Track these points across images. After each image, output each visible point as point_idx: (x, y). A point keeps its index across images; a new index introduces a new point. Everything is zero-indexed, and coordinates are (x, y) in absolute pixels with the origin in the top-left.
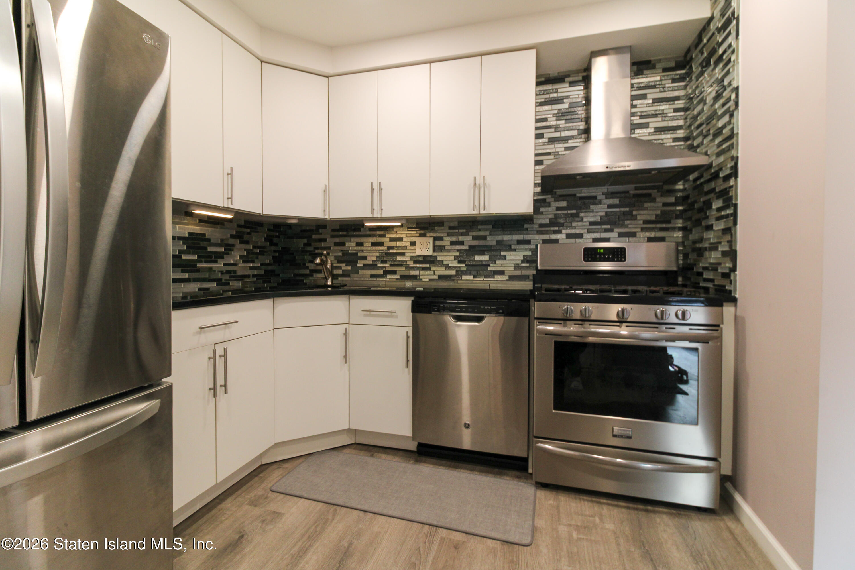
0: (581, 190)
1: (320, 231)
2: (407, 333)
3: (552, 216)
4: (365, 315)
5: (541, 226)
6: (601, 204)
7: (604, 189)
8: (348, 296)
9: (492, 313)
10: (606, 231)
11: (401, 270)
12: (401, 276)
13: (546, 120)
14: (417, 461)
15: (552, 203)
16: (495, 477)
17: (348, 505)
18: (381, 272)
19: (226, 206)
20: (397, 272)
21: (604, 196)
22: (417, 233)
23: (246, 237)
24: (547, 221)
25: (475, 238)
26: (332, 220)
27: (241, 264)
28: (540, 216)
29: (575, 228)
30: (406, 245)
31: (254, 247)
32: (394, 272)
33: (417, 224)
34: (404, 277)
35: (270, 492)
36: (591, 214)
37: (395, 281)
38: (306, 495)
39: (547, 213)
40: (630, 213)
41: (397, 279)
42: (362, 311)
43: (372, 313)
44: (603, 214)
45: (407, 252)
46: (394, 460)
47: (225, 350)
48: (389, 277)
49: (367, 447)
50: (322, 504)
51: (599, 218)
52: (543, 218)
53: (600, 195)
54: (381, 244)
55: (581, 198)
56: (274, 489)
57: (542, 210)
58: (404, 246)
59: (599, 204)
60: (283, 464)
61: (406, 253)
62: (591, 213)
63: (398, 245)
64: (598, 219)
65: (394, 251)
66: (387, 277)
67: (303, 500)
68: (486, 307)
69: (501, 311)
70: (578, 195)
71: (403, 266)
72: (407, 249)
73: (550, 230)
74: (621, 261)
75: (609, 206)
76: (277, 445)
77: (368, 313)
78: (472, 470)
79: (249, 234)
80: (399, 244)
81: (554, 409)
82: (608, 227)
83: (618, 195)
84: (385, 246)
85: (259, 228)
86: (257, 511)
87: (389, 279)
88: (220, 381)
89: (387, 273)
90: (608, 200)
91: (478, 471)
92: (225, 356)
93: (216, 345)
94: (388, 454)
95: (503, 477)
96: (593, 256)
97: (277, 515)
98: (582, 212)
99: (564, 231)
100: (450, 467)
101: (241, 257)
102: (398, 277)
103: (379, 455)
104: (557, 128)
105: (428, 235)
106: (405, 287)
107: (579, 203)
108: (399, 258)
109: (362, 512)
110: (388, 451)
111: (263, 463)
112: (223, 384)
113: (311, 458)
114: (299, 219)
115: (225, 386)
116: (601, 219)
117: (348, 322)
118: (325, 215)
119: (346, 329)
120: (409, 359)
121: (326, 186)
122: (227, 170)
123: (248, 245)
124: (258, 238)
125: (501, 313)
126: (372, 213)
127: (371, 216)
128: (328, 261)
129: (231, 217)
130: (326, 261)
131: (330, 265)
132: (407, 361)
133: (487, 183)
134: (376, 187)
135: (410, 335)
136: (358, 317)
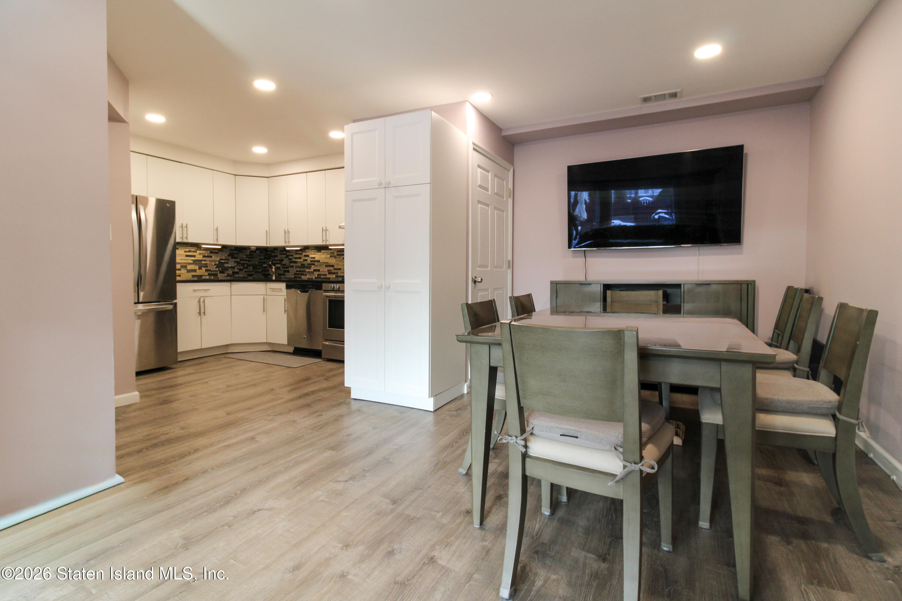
1: (275, 251)
2: (285, 298)
4: (272, 291)
8: (265, 282)
9: (311, 288)
14: (290, 355)
17: (247, 360)
19: (215, 243)
23: (235, 256)
26: (271, 246)
31: (241, 260)
38: (235, 358)
42: (270, 289)
43: (274, 290)
47: (204, 299)
49: (275, 352)
56: (226, 356)
60: (236, 353)
68: (309, 286)
76: (232, 345)
77: (273, 290)
79: (237, 254)
81: (328, 328)
88: (202, 311)
92: (204, 302)
93: (201, 297)
110: (281, 352)
111: (228, 352)
112: (204, 312)
113: (249, 352)
114: (256, 246)
115: (204, 313)
117: (266, 294)
118: (267, 244)
119: (264, 297)
120: (286, 310)
121: (267, 231)
122: (215, 228)
123: (237, 259)
124: (242, 256)
125: (313, 289)
126: (285, 244)
127: (285, 245)
128: (272, 267)
129: (220, 247)
130: (272, 268)
131: (274, 269)
132: (285, 311)
133: (328, 229)
134: (286, 231)
135: (286, 299)
136: (269, 292)
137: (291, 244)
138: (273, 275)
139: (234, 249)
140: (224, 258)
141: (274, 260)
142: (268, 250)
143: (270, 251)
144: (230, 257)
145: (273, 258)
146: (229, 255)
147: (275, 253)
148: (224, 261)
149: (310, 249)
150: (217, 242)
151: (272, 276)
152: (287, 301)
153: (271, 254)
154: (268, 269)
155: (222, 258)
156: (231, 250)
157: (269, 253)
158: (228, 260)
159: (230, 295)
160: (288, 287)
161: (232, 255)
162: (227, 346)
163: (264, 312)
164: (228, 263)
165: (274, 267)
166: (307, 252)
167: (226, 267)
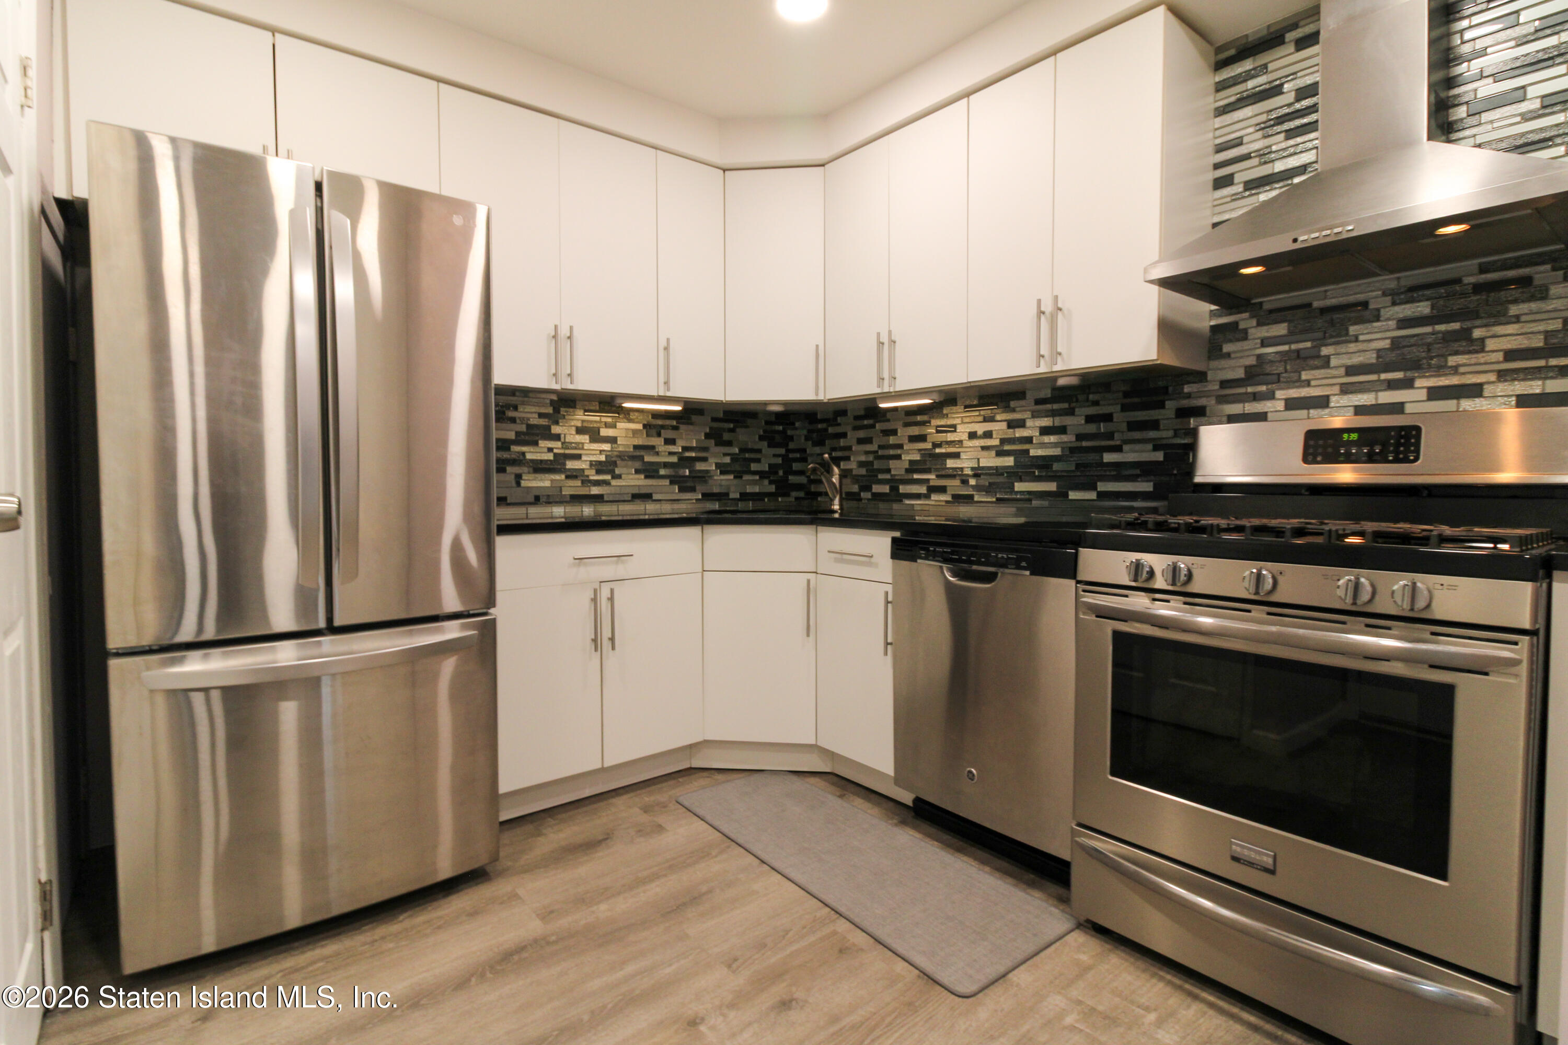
0: (1326, 291)
2: (887, 593)
3: (1251, 361)
4: (837, 560)
5: (1224, 384)
6: (1378, 320)
7: (1389, 281)
8: (815, 526)
9: (1009, 566)
10: (1392, 385)
11: (953, 485)
12: (954, 496)
13: (1239, 142)
14: (903, 822)
15: (1251, 331)
16: (1016, 886)
17: (748, 846)
18: (923, 490)
19: (661, 394)
20: (948, 488)
21: (1388, 299)
22: (979, 415)
23: (726, 436)
24: (1240, 374)
25: (1089, 419)
26: (830, 401)
27: (718, 476)
28: (1223, 363)
29: (1308, 383)
30: (962, 439)
31: (742, 450)
32: (942, 490)
33: (981, 397)
34: (957, 498)
35: (674, 802)
36: (1352, 347)
37: (943, 505)
38: (708, 818)
39: (1238, 355)
40: (1465, 334)
41: (947, 502)
42: (829, 552)
43: (845, 557)
44: (1386, 344)
45: (962, 452)
46: (869, 811)
47: (612, 591)
48: (934, 497)
49: (844, 782)
50: (720, 834)
51: (1375, 355)
52: (1229, 368)
53: (1376, 297)
54: (922, 438)
55: (1324, 311)
56: (681, 799)
57: (1227, 348)
58: (958, 441)
59: (1373, 322)
60: (717, 774)
61: (962, 454)
62: (1352, 345)
63: (949, 440)
64: (1371, 358)
65: (943, 451)
66: (932, 498)
67: (702, 822)
68: (1000, 556)
69: (1024, 564)
70: (1316, 304)
71: (958, 478)
72: (964, 445)
73: (1246, 393)
74: (1406, 460)
75: (1404, 323)
76: (706, 743)
77: (841, 556)
78: (983, 862)
79: (732, 431)
80: (951, 437)
81: (1113, 774)
82: (1399, 375)
83: (1428, 292)
84: (929, 442)
85: (750, 421)
86: (644, 818)
87: (936, 501)
88: (607, 633)
89: (933, 489)
90: (1397, 309)
91: (992, 867)
92: (611, 599)
93: (602, 584)
94: (869, 800)
95: (1030, 891)
96: (1330, 450)
97: (660, 828)
98: (1326, 345)
99: (1280, 394)
100: (947, 845)
101: (718, 465)
102: (949, 499)
103: (852, 797)
104: (1264, 156)
105: (998, 417)
106: (959, 517)
107: (1320, 322)
108: (950, 463)
109: (757, 860)
110: (873, 796)
111: (693, 766)
112: (610, 636)
113: (756, 776)
114: (785, 403)
115: (612, 639)
116: (1378, 357)
117: (815, 571)
118: (817, 394)
119: (809, 581)
120: (889, 640)
121: (817, 346)
122: (663, 343)
123: (731, 448)
124: (748, 436)
125: (1025, 568)
126: (879, 386)
127: (878, 391)
128: (833, 470)
129: (678, 408)
130: (829, 471)
131: (837, 476)
132: (887, 644)
133: (1064, 309)
134: (885, 339)
135: (890, 599)
136: (827, 564)
137: (901, 386)
138: (835, 497)
139: (721, 415)
140: (694, 445)
141: (834, 449)
142: (819, 417)
143: (822, 421)
144: (713, 442)
145: (834, 443)
146: (707, 436)
147: (839, 425)
148: (693, 454)
149: (959, 402)
150: (668, 390)
151: (832, 500)
152: (893, 608)
153: (826, 430)
154: (819, 477)
155: (688, 444)
156: (714, 420)
157: (820, 426)
158: (705, 449)
159: (701, 570)
160: (901, 550)
161: (715, 436)
162: (692, 748)
163: (808, 635)
164: (705, 459)
165: (836, 470)
166: (947, 415)
167: (700, 471)
